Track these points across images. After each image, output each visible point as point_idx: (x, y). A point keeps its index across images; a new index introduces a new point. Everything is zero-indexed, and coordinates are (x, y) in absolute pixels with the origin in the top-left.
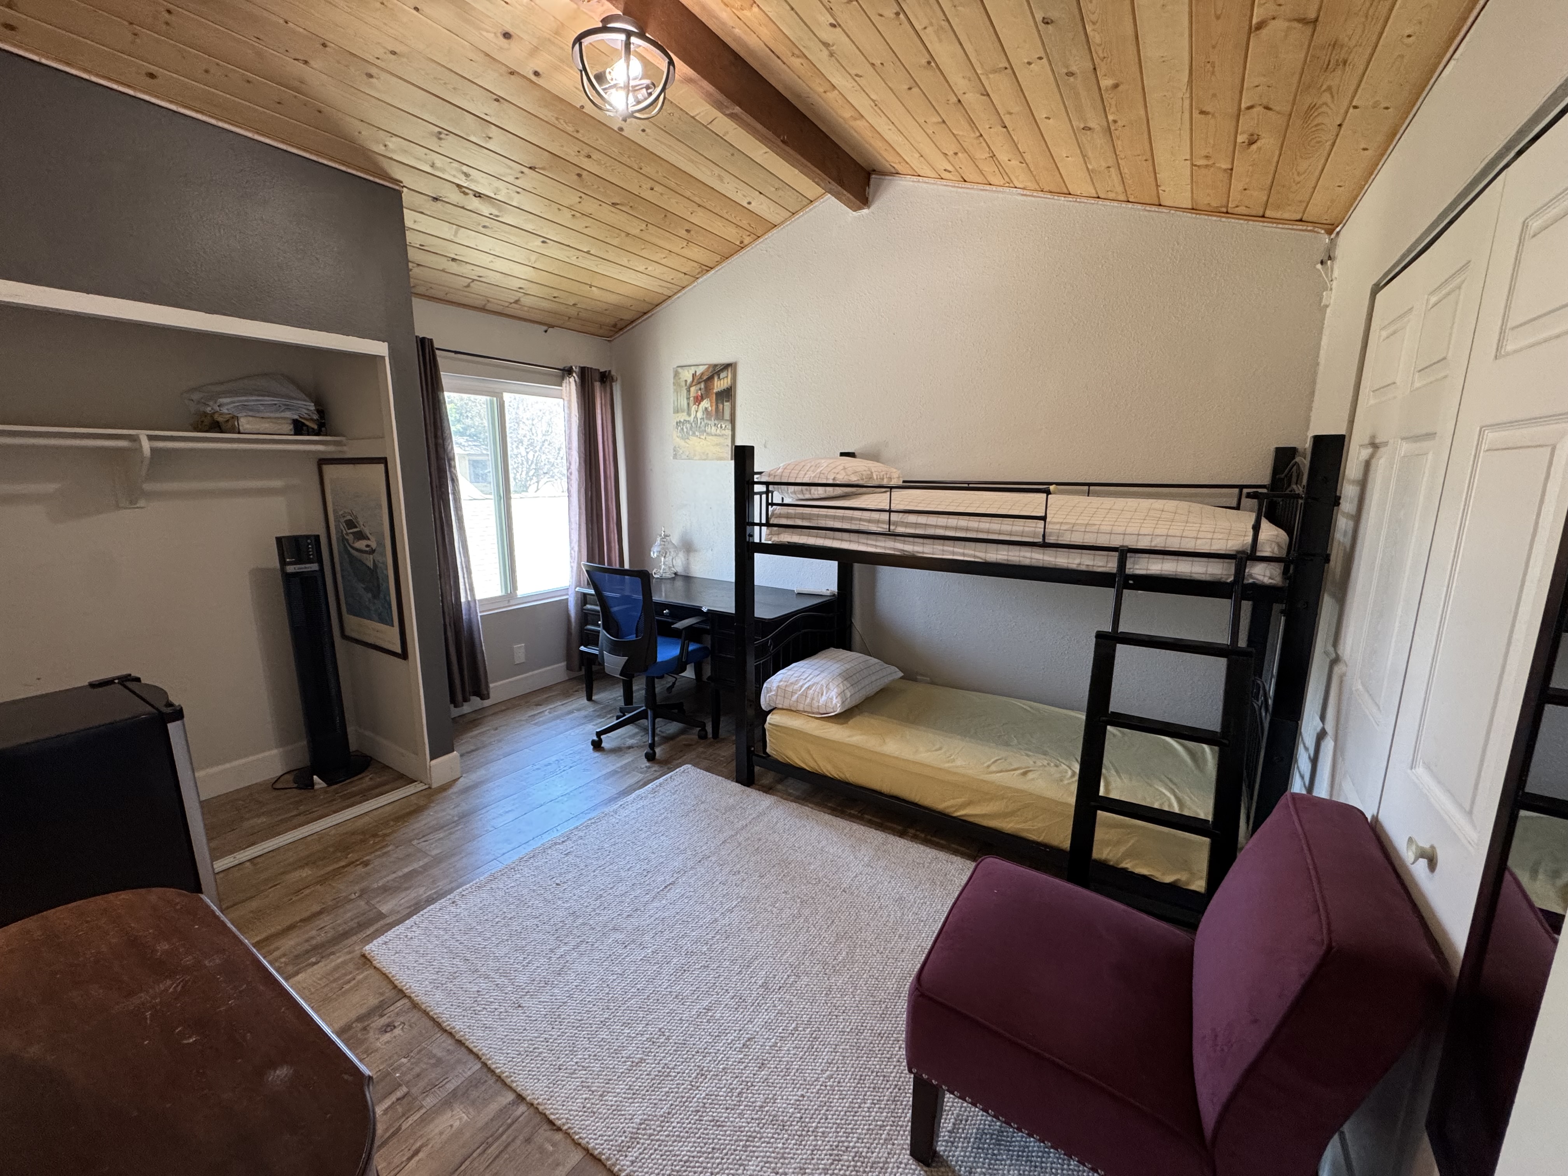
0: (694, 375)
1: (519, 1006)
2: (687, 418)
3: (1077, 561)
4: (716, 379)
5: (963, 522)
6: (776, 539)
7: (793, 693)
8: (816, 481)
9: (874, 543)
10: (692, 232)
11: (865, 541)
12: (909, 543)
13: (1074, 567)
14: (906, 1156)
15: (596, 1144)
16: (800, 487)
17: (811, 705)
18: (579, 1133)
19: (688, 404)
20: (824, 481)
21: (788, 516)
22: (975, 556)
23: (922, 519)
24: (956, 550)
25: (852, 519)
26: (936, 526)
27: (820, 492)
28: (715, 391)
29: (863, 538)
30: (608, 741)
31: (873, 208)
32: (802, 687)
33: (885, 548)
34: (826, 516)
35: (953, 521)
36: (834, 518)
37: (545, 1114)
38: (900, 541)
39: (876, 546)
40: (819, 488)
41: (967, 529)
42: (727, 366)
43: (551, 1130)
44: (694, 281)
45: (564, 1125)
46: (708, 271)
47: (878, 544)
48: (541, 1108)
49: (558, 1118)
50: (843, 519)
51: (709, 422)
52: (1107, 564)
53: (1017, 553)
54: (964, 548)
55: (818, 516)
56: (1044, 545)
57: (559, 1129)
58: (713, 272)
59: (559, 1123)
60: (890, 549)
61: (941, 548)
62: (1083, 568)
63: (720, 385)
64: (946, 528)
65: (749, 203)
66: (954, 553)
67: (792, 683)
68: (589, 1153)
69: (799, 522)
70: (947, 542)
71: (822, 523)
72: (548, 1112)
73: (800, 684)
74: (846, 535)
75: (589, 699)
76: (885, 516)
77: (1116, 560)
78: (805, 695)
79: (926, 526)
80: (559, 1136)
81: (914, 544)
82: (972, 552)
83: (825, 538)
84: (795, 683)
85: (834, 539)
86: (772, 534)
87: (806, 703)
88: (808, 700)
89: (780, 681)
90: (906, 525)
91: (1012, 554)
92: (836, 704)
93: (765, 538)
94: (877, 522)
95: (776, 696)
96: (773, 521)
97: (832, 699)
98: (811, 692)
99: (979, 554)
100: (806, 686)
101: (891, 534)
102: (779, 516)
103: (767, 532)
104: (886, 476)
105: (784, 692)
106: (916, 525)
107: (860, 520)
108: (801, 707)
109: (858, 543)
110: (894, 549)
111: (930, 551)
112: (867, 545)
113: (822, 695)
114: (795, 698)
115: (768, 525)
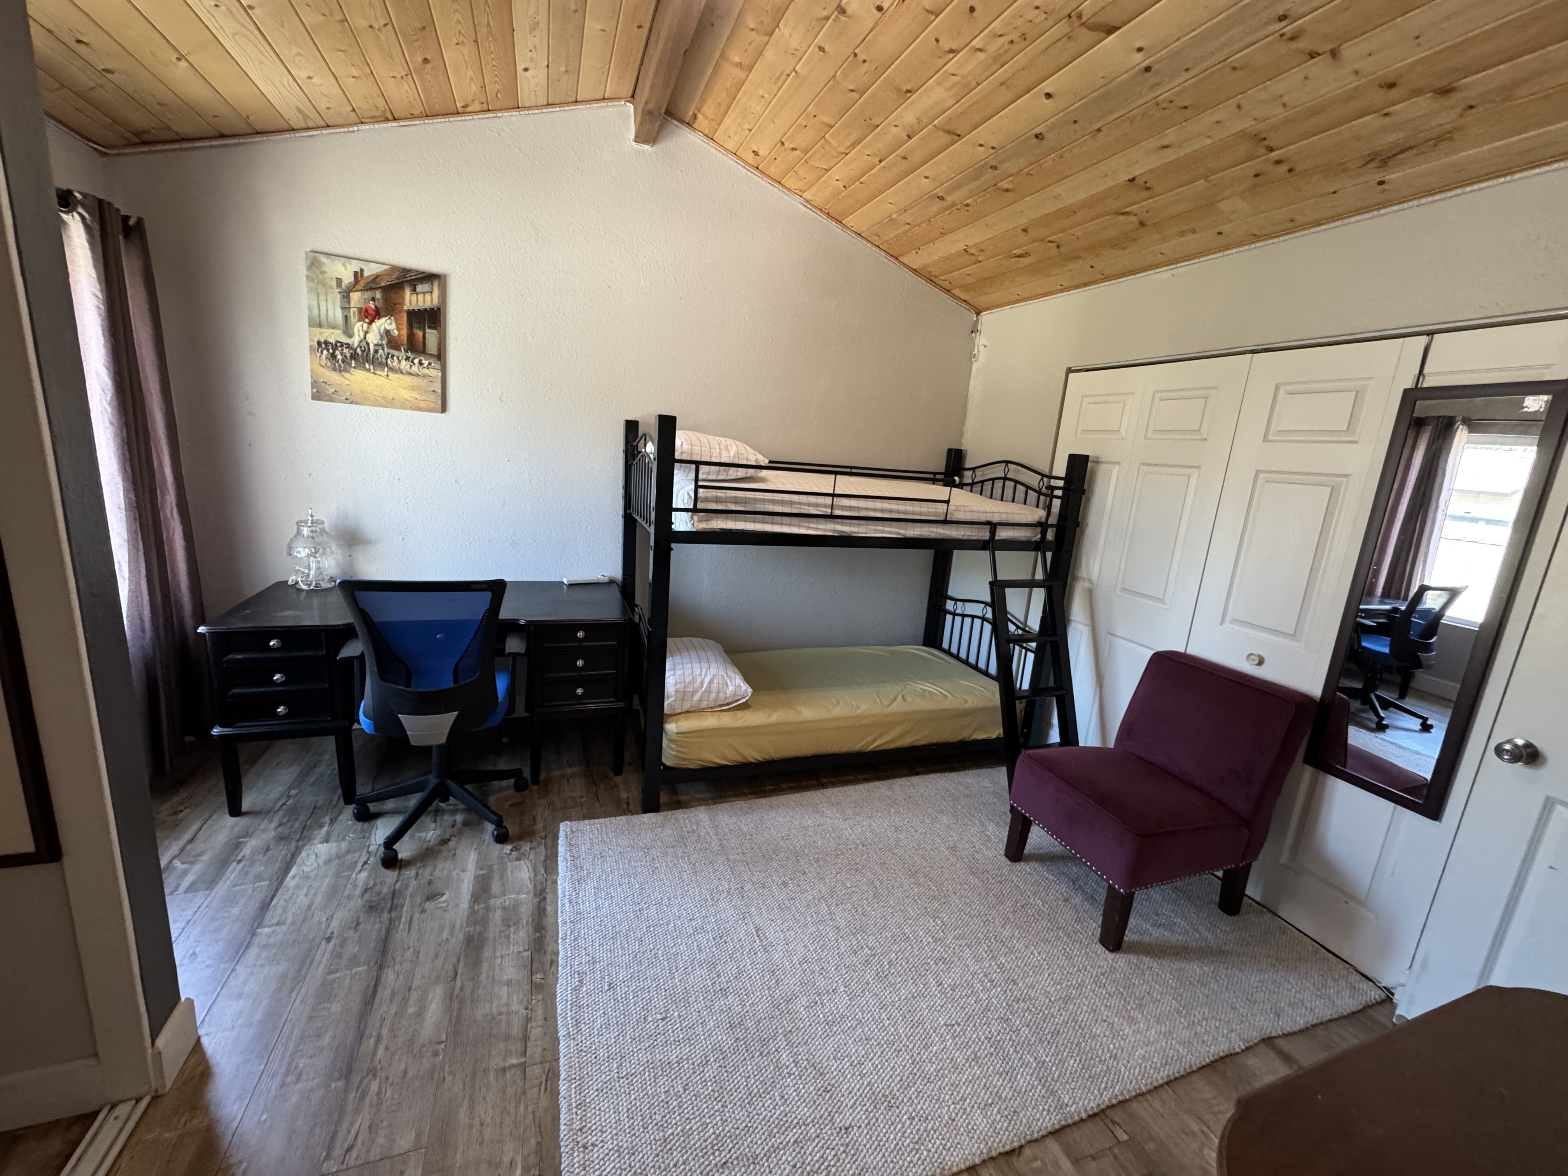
0: (358, 275)
1: (847, 1129)
2: (344, 339)
3: (963, 533)
4: (408, 292)
5: (886, 505)
6: (702, 526)
7: (694, 692)
8: (737, 462)
9: (815, 526)
10: (428, 66)
11: (806, 524)
12: (846, 525)
13: (960, 537)
14: (1110, 956)
15: (1049, 1122)
16: (718, 468)
17: (716, 700)
18: (1033, 1131)
19: (346, 318)
20: (745, 462)
21: (717, 500)
22: (898, 534)
23: (854, 503)
24: (885, 529)
25: (792, 503)
26: (867, 509)
27: (741, 473)
28: (406, 308)
29: (804, 522)
30: (405, 849)
31: (658, 147)
32: (702, 683)
33: (825, 530)
34: (764, 500)
35: (878, 504)
36: (773, 502)
37: (1000, 1154)
38: (839, 523)
39: (816, 529)
40: (740, 469)
41: (891, 511)
42: (430, 277)
43: (1019, 1155)
44: (356, 124)
45: (1019, 1141)
46: (387, 120)
47: (819, 526)
48: (994, 1154)
49: (1011, 1144)
50: (783, 503)
51: (396, 353)
52: (984, 534)
53: (927, 529)
54: (890, 527)
55: (755, 500)
56: (945, 522)
57: (1021, 1147)
58: (394, 124)
59: (1016, 1144)
60: (830, 530)
61: (874, 527)
62: (966, 538)
63: (413, 300)
64: (875, 510)
65: (526, 70)
66: (883, 532)
67: (689, 683)
68: (1054, 1133)
69: (732, 507)
71: (760, 508)
72: (1001, 1150)
73: (699, 680)
74: (786, 519)
75: (235, 810)
76: (828, 500)
77: (988, 530)
78: (709, 691)
79: (859, 509)
80: (1027, 1152)
81: (850, 525)
82: (897, 530)
83: (764, 523)
84: (693, 681)
85: (773, 523)
86: (700, 521)
87: (711, 699)
88: (713, 695)
89: (676, 684)
90: (842, 508)
91: (924, 530)
92: (746, 690)
93: (690, 525)
94: (817, 505)
95: (675, 701)
96: (700, 506)
97: (740, 686)
98: (715, 685)
99: (902, 531)
100: (707, 681)
101: (831, 517)
102: (706, 500)
103: (692, 518)
104: (754, 457)
105: (683, 694)
106: (850, 508)
107: (800, 503)
108: (704, 704)
109: (799, 526)
110: (834, 531)
111: (865, 530)
112: (808, 528)
113: (727, 685)
114: (697, 697)
115: (695, 510)
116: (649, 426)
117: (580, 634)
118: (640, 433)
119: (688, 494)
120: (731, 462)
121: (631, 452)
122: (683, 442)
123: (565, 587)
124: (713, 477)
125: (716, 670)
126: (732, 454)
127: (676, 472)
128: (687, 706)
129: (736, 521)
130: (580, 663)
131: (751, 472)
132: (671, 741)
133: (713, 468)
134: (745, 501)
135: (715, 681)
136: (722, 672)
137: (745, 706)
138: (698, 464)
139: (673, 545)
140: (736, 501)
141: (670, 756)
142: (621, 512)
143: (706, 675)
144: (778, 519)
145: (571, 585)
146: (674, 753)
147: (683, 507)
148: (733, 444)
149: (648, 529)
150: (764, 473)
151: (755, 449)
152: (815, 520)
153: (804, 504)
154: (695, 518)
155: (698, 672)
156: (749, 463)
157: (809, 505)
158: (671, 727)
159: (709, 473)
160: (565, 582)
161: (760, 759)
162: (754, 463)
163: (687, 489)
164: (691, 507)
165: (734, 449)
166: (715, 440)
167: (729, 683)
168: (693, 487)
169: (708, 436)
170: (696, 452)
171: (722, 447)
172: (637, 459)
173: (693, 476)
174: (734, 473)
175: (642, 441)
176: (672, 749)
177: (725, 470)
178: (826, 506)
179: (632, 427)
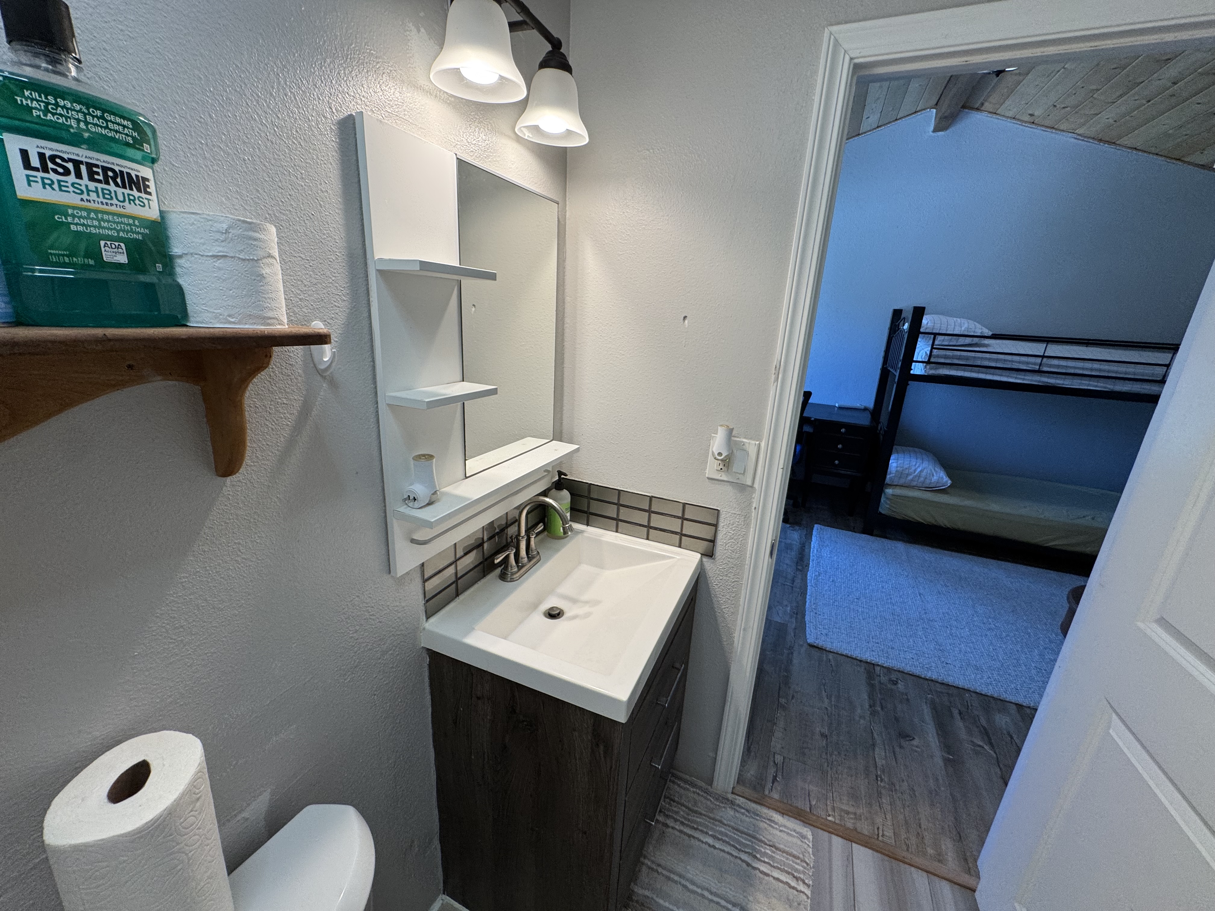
5: (1096, 365)
6: (932, 372)
7: (908, 475)
8: (966, 333)
9: (1023, 377)
11: (1015, 376)
12: (1053, 378)
16: (950, 337)
17: (923, 483)
20: (972, 334)
21: (946, 357)
22: (1105, 388)
23: (1063, 363)
24: (1091, 383)
25: (1005, 361)
26: (1075, 368)
27: (968, 340)
29: (1013, 374)
32: (915, 471)
33: (1031, 380)
34: (982, 358)
35: (1088, 365)
36: (990, 359)
38: (1045, 377)
39: (1024, 379)
40: (967, 338)
41: (1100, 370)
47: (1026, 378)
50: (997, 360)
53: (1139, 386)
54: (1098, 382)
56: (1161, 382)
60: (1036, 381)
61: (1079, 381)
64: (1083, 369)
66: (1088, 385)
67: (906, 468)
69: (956, 362)
70: (1085, 378)
71: (979, 363)
73: (913, 468)
76: (1039, 360)
78: (919, 476)
79: (1066, 367)
81: (1056, 378)
82: (1104, 385)
83: (979, 373)
84: (909, 468)
85: (986, 373)
86: (931, 369)
87: (919, 481)
88: (922, 479)
89: (897, 467)
90: (1050, 366)
91: (1135, 386)
92: (947, 482)
93: (923, 371)
94: (1028, 363)
95: (895, 476)
96: (932, 360)
97: (942, 478)
98: (924, 474)
99: (1109, 386)
100: (919, 470)
101: (1039, 372)
102: (938, 356)
103: (925, 367)
104: (980, 329)
105: (900, 474)
106: (1058, 366)
107: (1012, 361)
108: (914, 484)
109: (1008, 376)
110: (1039, 381)
111: (1070, 383)
112: (1016, 378)
113: (933, 475)
114: (910, 478)
115: (928, 362)
116: (908, 314)
117: (843, 430)
118: (902, 316)
119: (926, 352)
120: (962, 333)
121: (894, 328)
122: (927, 322)
123: (836, 408)
124: (946, 343)
125: (927, 465)
126: (963, 329)
127: (919, 339)
128: (902, 481)
129: (957, 370)
130: (840, 446)
131: (976, 340)
132: (887, 498)
133: (946, 337)
134: (967, 358)
135: (925, 471)
136: (931, 467)
137: (943, 491)
138: (935, 335)
139: (910, 382)
140: (960, 358)
141: (885, 507)
142: (880, 367)
143: (918, 467)
144: (992, 371)
145: (840, 408)
146: (888, 506)
147: (921, 360)
148: (966, 322)
149: (895, 373)
150: (987, 341)
151: (982, 325)
152: (1023, 373)
153: (1016, 362)
154: (928, 367)
155: (914, 464)
156: (976, 334)
157: (1019, 362)
158: (889, 491)
159: (943, 340)
160: (837, 405)
161: (949, 526)
162: (979, 334)
163: (926, 350)
164: (926, 360)
165: (966, 325)
166: (952, 320)
167: (935, 474)
168: (930, 348)
169: (948, 318)
170: (936, 327)
171: (957, 324)
172: (897, 333)
173: (931, 342)
174: (962, 341)
175: (902, 322)
176: (886, 503)
177: (955, 339)
178: (1035, 364)
179: (897, 314)
